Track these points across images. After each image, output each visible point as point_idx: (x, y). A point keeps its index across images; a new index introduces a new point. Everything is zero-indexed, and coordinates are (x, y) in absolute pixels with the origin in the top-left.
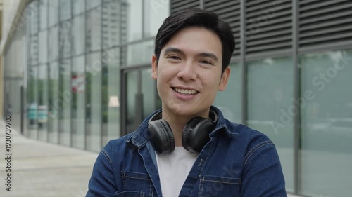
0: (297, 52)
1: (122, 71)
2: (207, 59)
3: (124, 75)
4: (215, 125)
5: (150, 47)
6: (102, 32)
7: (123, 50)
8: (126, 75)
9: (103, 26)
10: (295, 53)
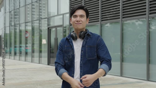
0: (122, 20)
1: (48, 28)
2: (82, 16)
3: (49, 30)
4: (87, 33)
5: (60, 18)
6: (40, 12)
7: (49, 19)
8: (50, 30)
9: (40, 9)
10: (121, 21)
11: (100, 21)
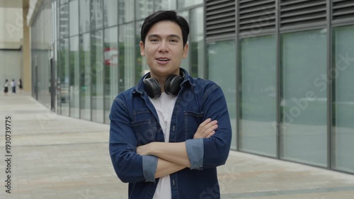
2: (174, 38)
4: (183, 79)
11: (277, 26)
